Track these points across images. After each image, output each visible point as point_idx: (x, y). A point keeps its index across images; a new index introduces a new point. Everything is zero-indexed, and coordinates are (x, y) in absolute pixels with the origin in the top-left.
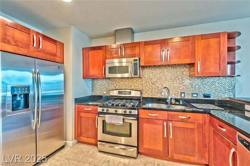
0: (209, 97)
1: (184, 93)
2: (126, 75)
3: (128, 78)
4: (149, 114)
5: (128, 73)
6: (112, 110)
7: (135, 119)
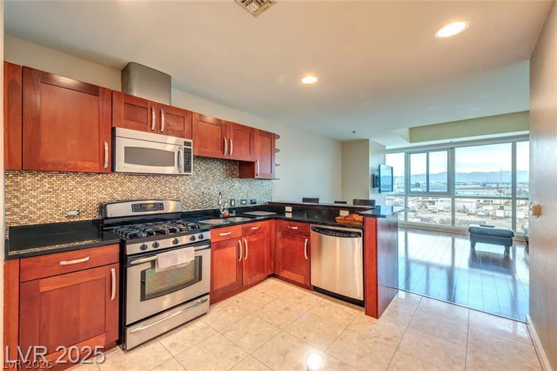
0: (255, 203)
1: (234, 200)
2: (170, 170)
3: (174, 176)
4: (221, 234)
5: (174, 165)
6: (168, 242)
7: (207, 246)
